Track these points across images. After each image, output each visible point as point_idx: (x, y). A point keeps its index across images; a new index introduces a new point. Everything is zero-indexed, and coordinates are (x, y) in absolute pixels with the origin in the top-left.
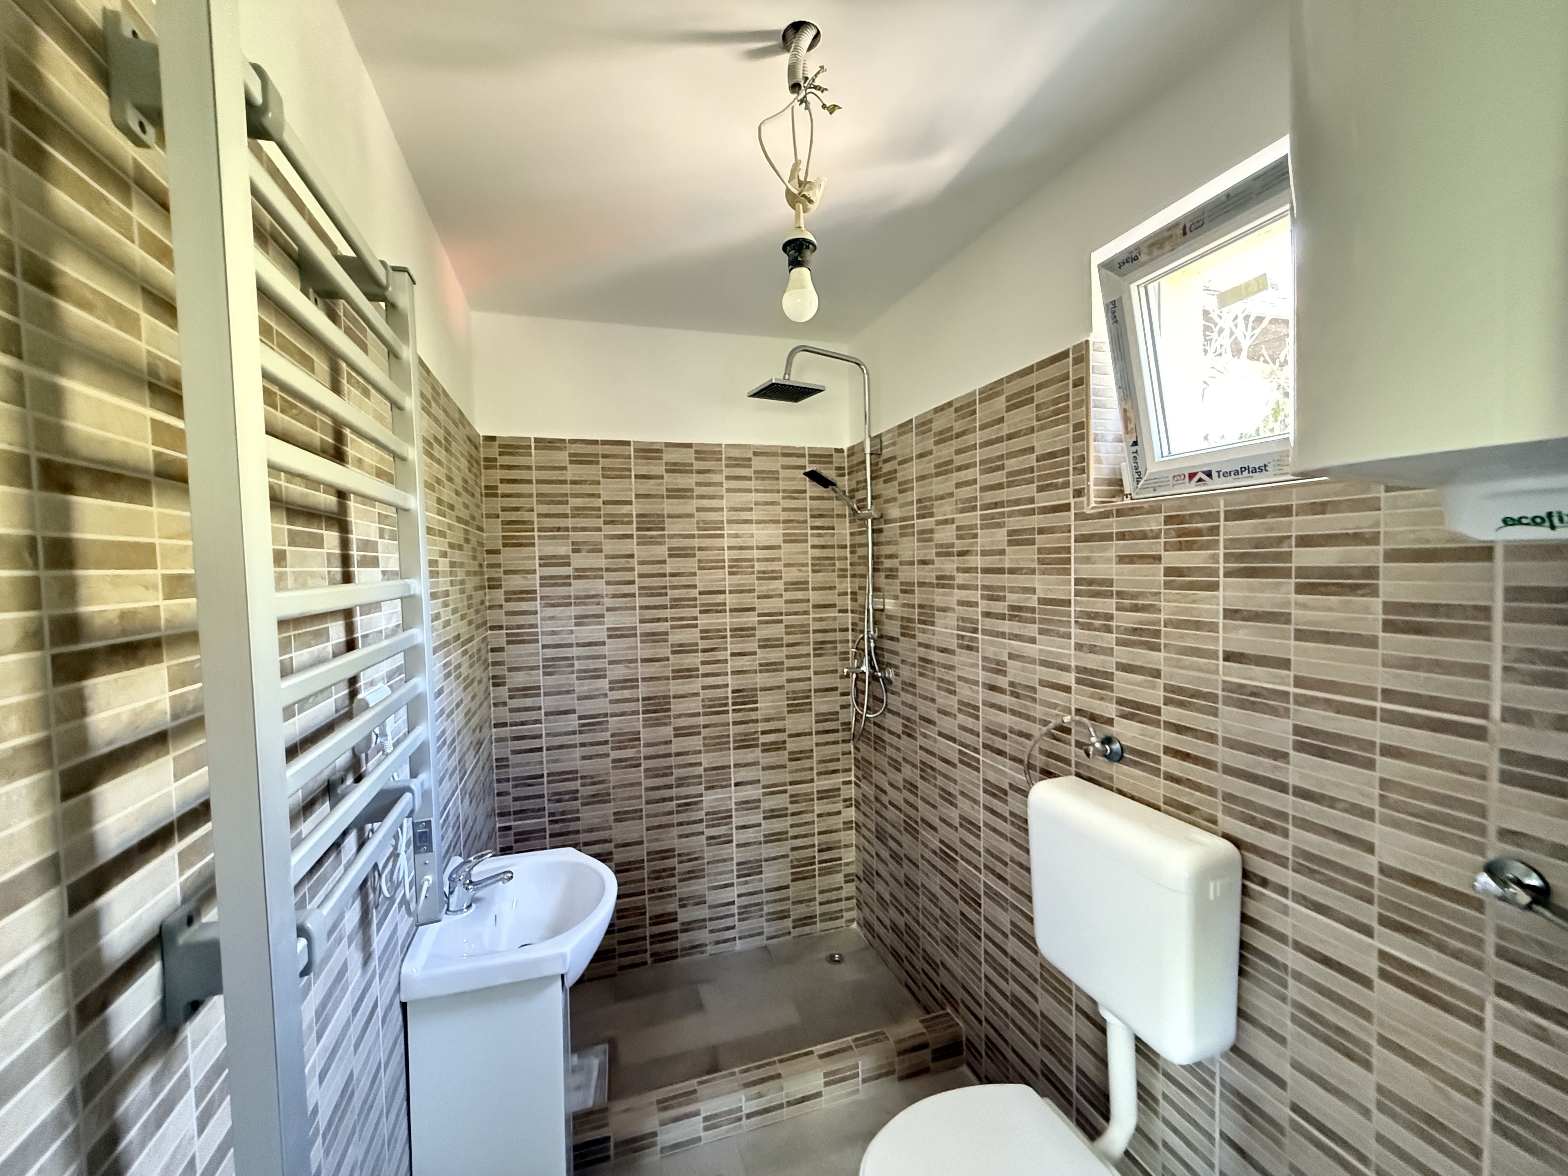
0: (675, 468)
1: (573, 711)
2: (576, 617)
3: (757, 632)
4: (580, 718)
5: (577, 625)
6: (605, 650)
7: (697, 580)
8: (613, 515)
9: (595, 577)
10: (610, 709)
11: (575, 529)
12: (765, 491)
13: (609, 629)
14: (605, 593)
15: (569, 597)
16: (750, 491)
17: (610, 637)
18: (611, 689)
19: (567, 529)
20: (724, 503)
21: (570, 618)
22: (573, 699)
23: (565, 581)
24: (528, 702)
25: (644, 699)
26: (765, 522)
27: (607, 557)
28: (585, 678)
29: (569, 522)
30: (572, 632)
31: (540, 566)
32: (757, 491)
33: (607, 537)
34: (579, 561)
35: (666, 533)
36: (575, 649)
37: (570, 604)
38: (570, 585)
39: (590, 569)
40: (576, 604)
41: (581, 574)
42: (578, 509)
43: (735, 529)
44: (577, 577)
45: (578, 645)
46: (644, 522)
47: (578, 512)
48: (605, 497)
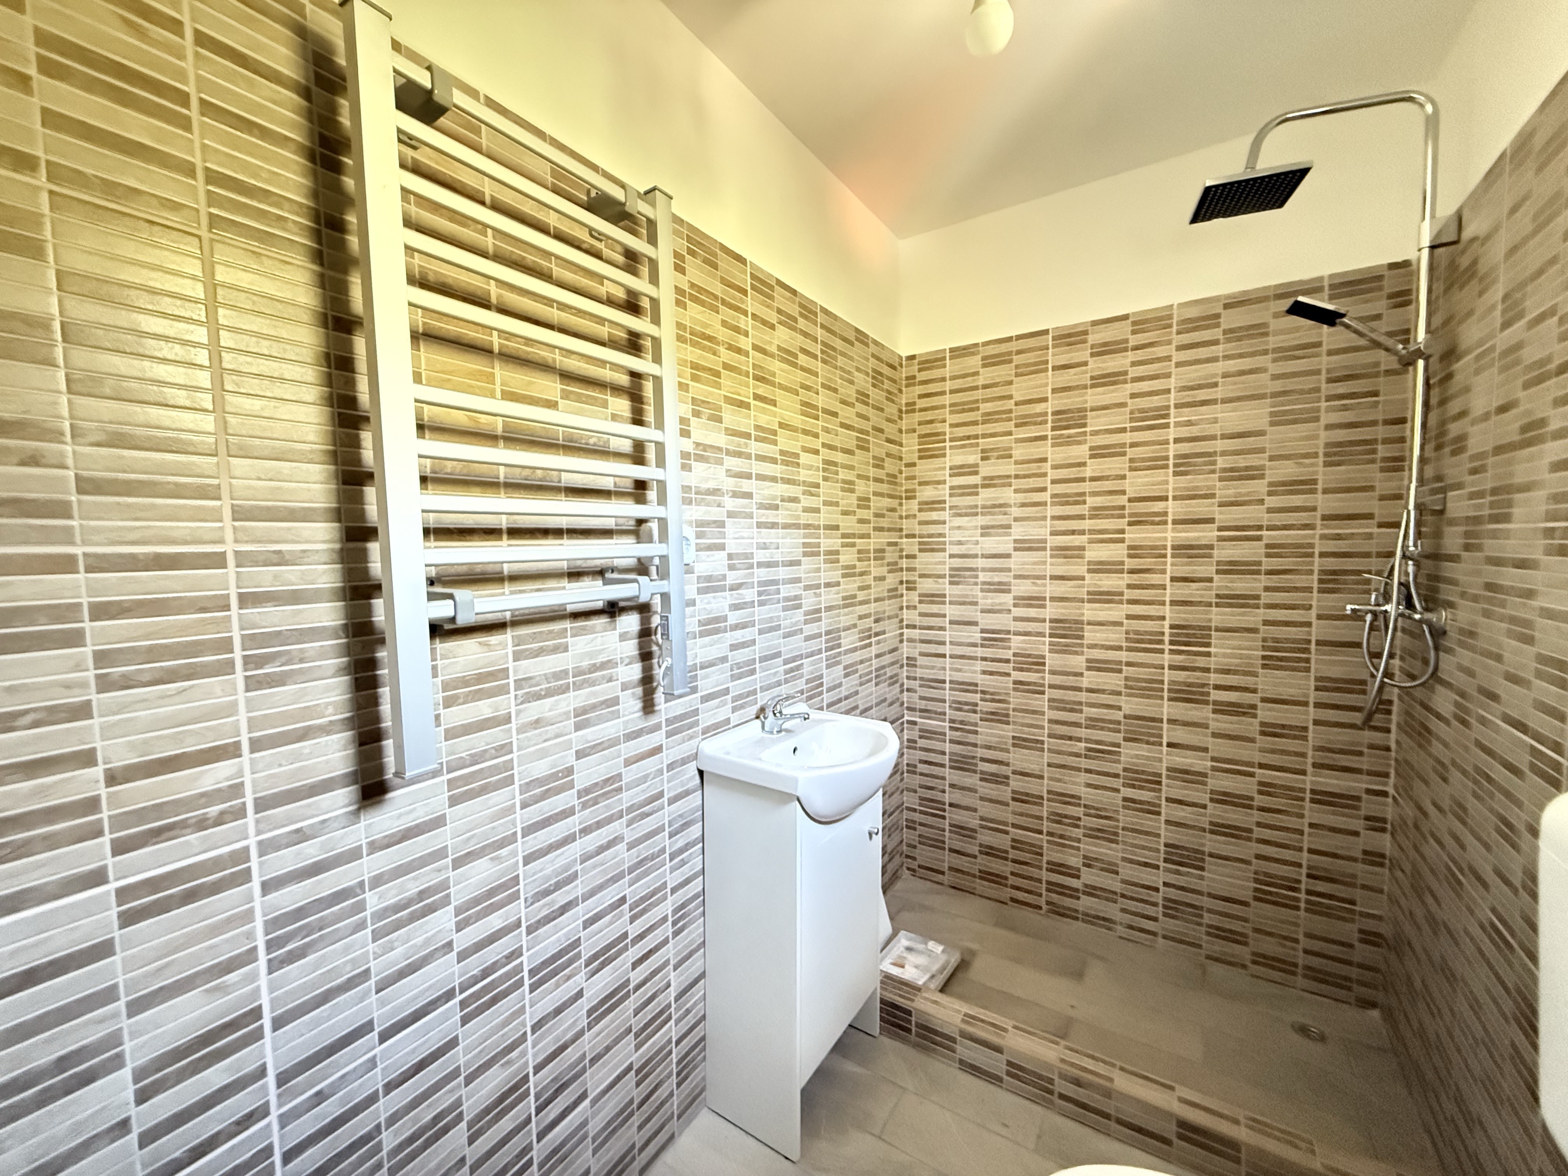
0: (1105, 350)
1: (975, 624)
2: (982, 528)
3: (1215, 552)
4: (982, 631)
5: (982, 535)
6: (1011, 563)
7: (1126, 485)
8: (1026, 416)
9: (1003, 485)
10: (1013, 626)
11: (984, 436)
12: (1241, 356)
13: (1015, 541)
14: (1012, 502)
15: (976, 506)
16: (1215, 359)
17: (1016, 549)
18: (1015, 605)
19: (976, 437)
20: (1172, 383)
21: (976, 528)
22: (976, 611)
23: (971, 490)
24: (935, 608)
25: (1051, 621)
26: (1239, 399)
27: (1016, 463)
28: (989, 591)
29: (979, 430)
30: (977, 543)
31: (950, 476)
32: (1227, 357)
33: (1018, 441)
34: (987, 469)
35: (1088, 429)
36: (979, 560)
37: (976, 514)
38: (977, 494)
39: (999, 477)
40: (983, 514)
41: (990, 482)
42: (989, 414)
43: (1188, 414)
44: (984, 486)
45: (983, 556)
46: (1060, 420)
47: (989, 418)
48: (1018, 397)
